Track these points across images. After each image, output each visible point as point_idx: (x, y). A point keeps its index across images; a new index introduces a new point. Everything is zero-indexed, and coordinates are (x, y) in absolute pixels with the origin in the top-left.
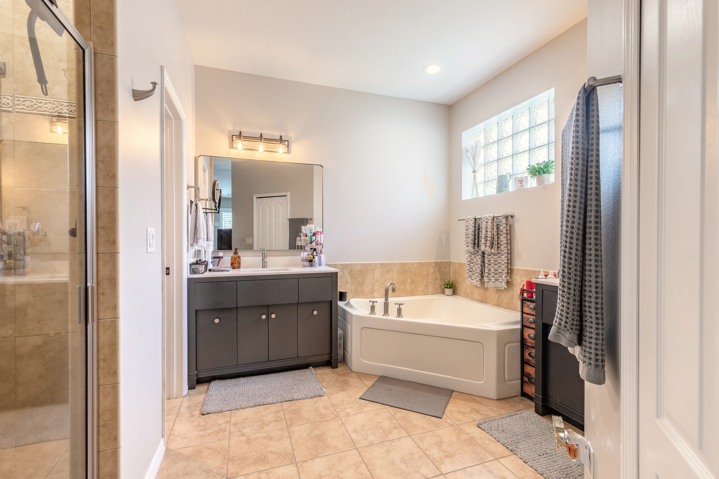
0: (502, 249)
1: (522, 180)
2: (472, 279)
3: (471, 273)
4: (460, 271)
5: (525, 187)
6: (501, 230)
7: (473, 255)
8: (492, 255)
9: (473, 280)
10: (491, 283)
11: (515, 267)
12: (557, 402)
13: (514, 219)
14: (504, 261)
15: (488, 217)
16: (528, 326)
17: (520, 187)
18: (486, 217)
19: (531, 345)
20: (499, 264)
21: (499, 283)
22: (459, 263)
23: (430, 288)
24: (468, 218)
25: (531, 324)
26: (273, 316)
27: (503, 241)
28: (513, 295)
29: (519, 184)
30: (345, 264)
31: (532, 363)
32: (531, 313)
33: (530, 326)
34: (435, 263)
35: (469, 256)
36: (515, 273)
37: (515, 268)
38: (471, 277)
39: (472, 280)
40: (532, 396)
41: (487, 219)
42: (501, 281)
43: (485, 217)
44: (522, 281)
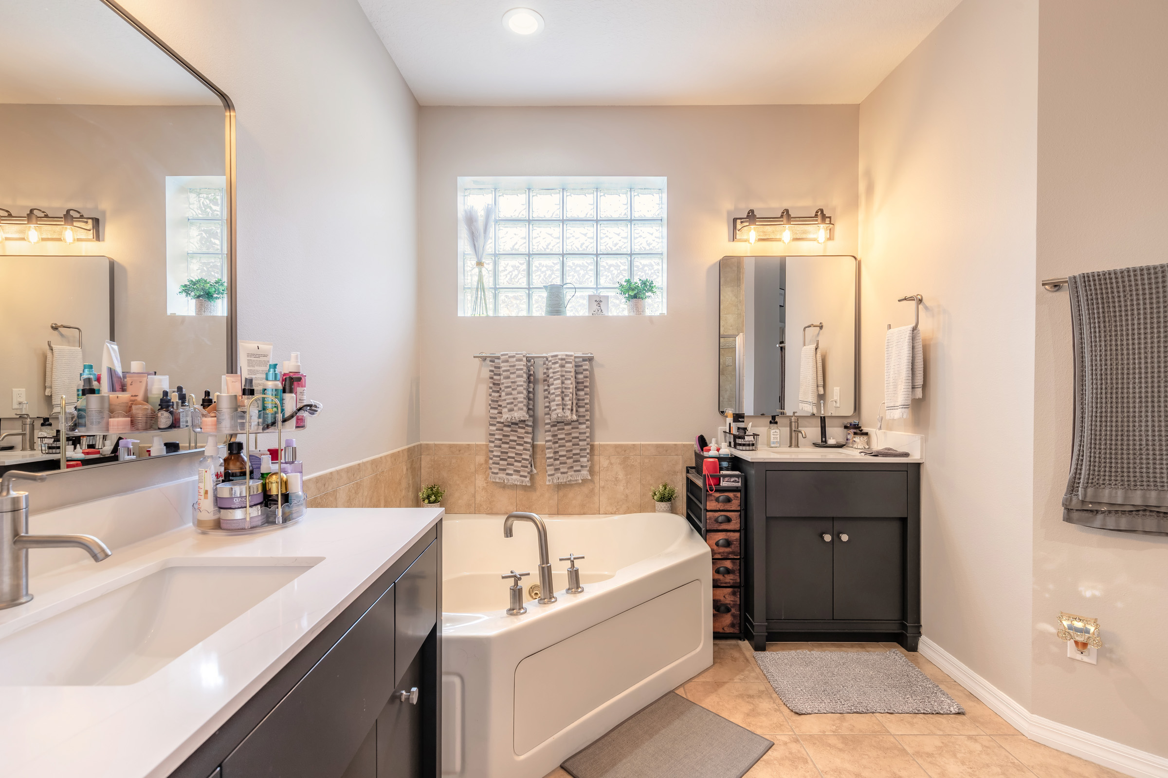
0: (580, 414)
1: (601, 301)
2: (508, 474)
3: (505, 463)
4: (454, 461)
5: (605, 312)
6: (580, 381)
7: (509, 426)
8: (560, 426)
9: (511, 475)
10: (560, 475)
11: (594, 442)
12: (781, 620)
13: (594, 363)
14: (585, 433)
15: (564, 357)
16: (715, 529)
17: (597, 311)
18: (560, 357)
19: (722, 556)
20: (573, 440)
21: (573, 473)
22: (451, 446)
24: (507, 354)
25: (722, 524)
27: (583, 400)
28: (593, 489)
29: (595, 307)
31: (722, 583)
32: (721, 509)
33: (719, 529)
35: (497, 430)
36: (596, 452)
37: (596, 443)
38: (505, 470)
39: (508, 477)
40: (724, 632)
41: (562, 359)
42: (579, 468)
43: (556, 356)
44: (611, 464)
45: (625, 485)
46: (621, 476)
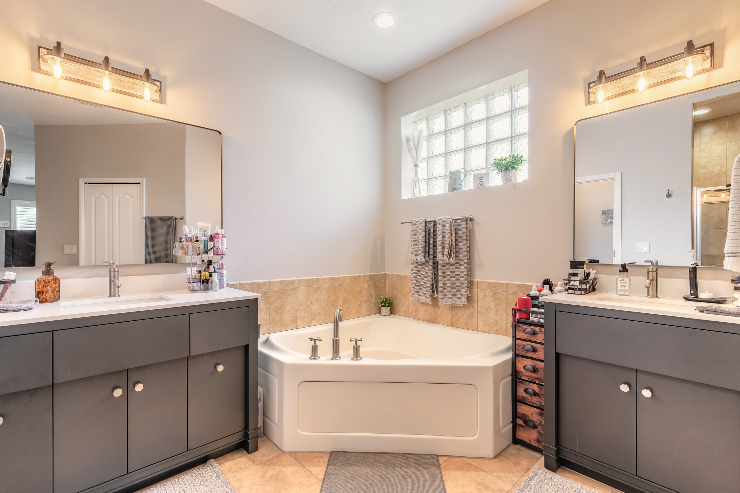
0: (461, 259)
1: (482, 177)
2: (419, 295)
3: (419, 288)
4: (399, 285)
5: (486, 185)
6: (460, 235)
7: (421, 265)
8: (448, 266)
9: (421, 296)
10: (447, 299)
11: (475, 279)
12: (576, 452)
13: (474, 222)
14: (463, 272)
15: (445, 220)
16: (523, 355)
17: (479, 185)
18: (442, 220)
19: (529, 379)
20: (456, 276)
21: (456, 299)
22: (398, 276)
23: (365, 308)
24: (415, 220)
25: (529, 352)
26: (139, 388)
27: (462, 249)
28: (473, 312)
29: (478, 182)
30: (257, 282)
31: (529, 402)
32: (527, 339)
33: (526, 355)
34: (370, 276)
35: (414, 267)
36: (475, 286)
37: (476, 280)
38: (418, 292)
39: (420, 297)
40: (530, 443)
41: (443, 221)
42: (460, 296)
43: (440, 219)
44: (485, 296)
45: (495, 313)
46: (492, 305)
